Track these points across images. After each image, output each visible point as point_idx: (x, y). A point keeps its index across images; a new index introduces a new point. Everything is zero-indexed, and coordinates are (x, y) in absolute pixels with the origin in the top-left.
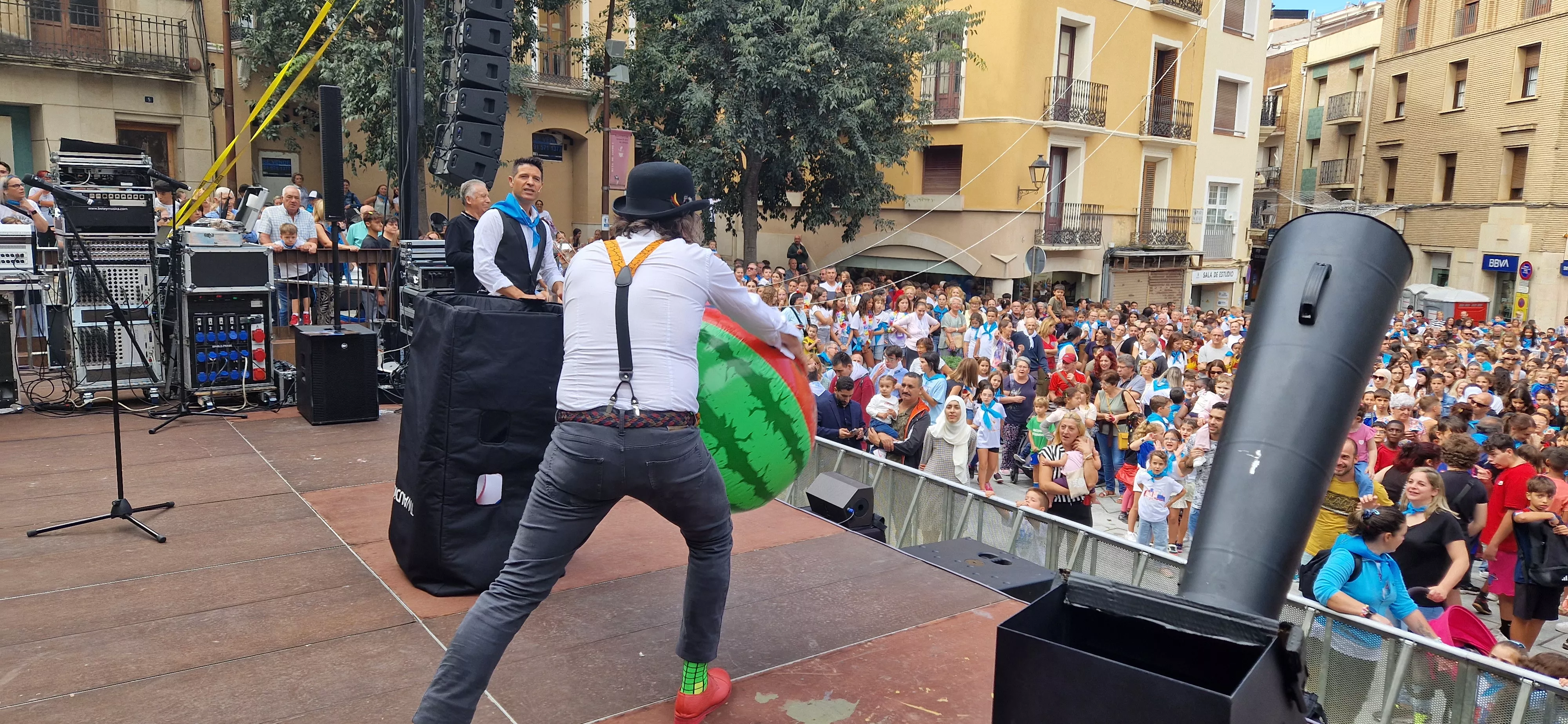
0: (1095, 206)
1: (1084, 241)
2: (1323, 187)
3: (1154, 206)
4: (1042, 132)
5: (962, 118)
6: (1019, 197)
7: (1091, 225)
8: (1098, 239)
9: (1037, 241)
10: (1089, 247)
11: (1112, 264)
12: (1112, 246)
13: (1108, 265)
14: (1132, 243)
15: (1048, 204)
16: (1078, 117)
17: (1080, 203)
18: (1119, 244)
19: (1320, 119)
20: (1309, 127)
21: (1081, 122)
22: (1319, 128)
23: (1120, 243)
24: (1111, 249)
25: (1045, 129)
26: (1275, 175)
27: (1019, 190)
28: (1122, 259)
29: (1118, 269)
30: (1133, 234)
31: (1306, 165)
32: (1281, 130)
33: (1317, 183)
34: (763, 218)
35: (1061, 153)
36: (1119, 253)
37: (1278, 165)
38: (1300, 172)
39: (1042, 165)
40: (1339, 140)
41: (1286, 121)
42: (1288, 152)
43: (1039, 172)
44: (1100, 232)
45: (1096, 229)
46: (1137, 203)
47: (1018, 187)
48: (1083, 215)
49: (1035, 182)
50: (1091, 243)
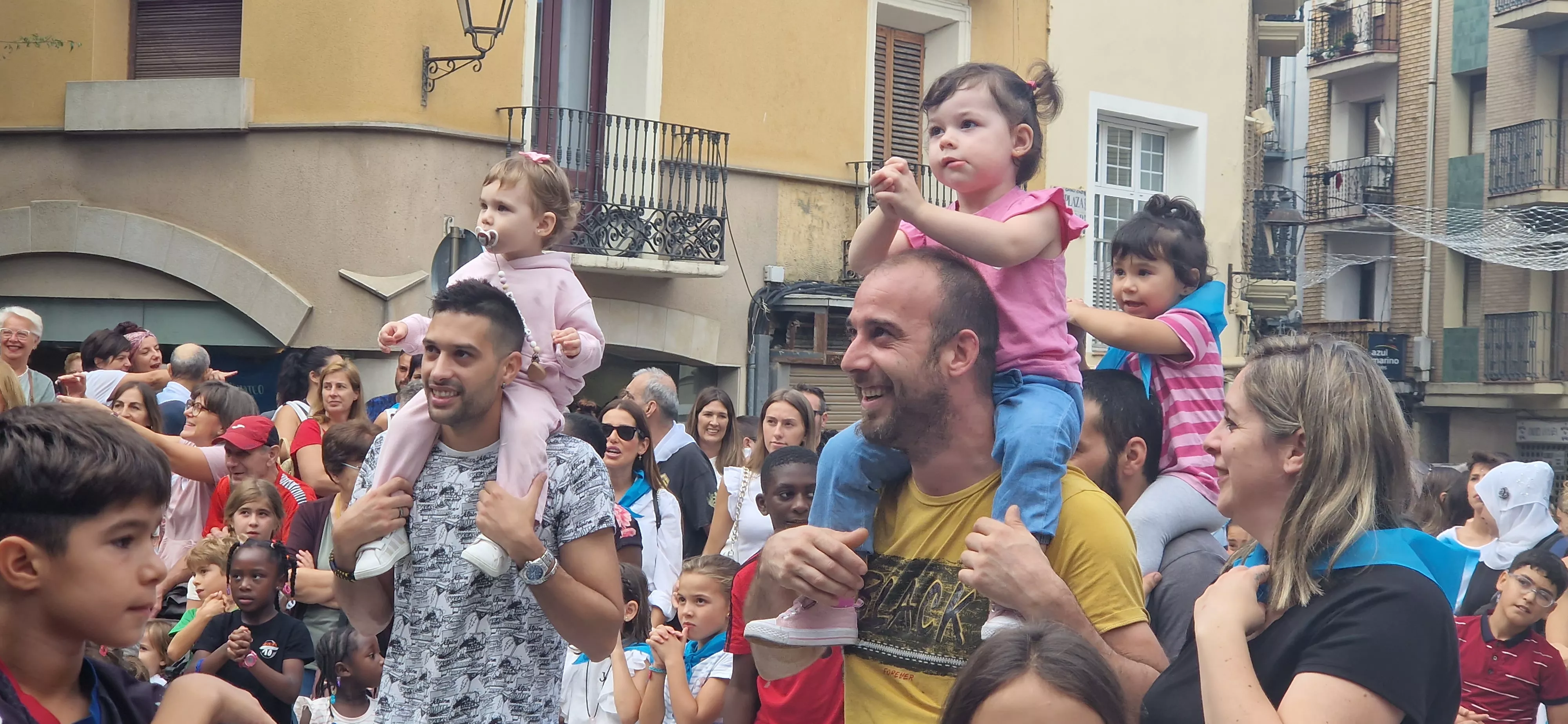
0: (704, 133)
1: (675, 246)
2: (1499, 202)
6: (427, 86)
7: (693, 198)
11: (779, 335)
12: (777, 275)
13: (764, 338)
14: (834, 272)
17: (656, 118)
18: (803, 275)
19: (1483, 15)
20: (1456, 40)
22: (1483, 40)
23: (803, 273)
24: (774, 286)
26: (1379, 179)
27: (428, 61)
28: (808, 317)
29: (779, 347)
31: (1456, 148)
32: (1389, 51)
33: (1487, 194)
36: (798, 300)
37: (1386, 150)
38: (1443, 169)
40: (1533, 72)
41: (1399, 23)
42: (1409, 110)
44: (721, 221)
45: (710, 212)
46: (862, 147)
47: (426, 52)
48: (664, 164)
49: (472, 30)
50: (690, 254)
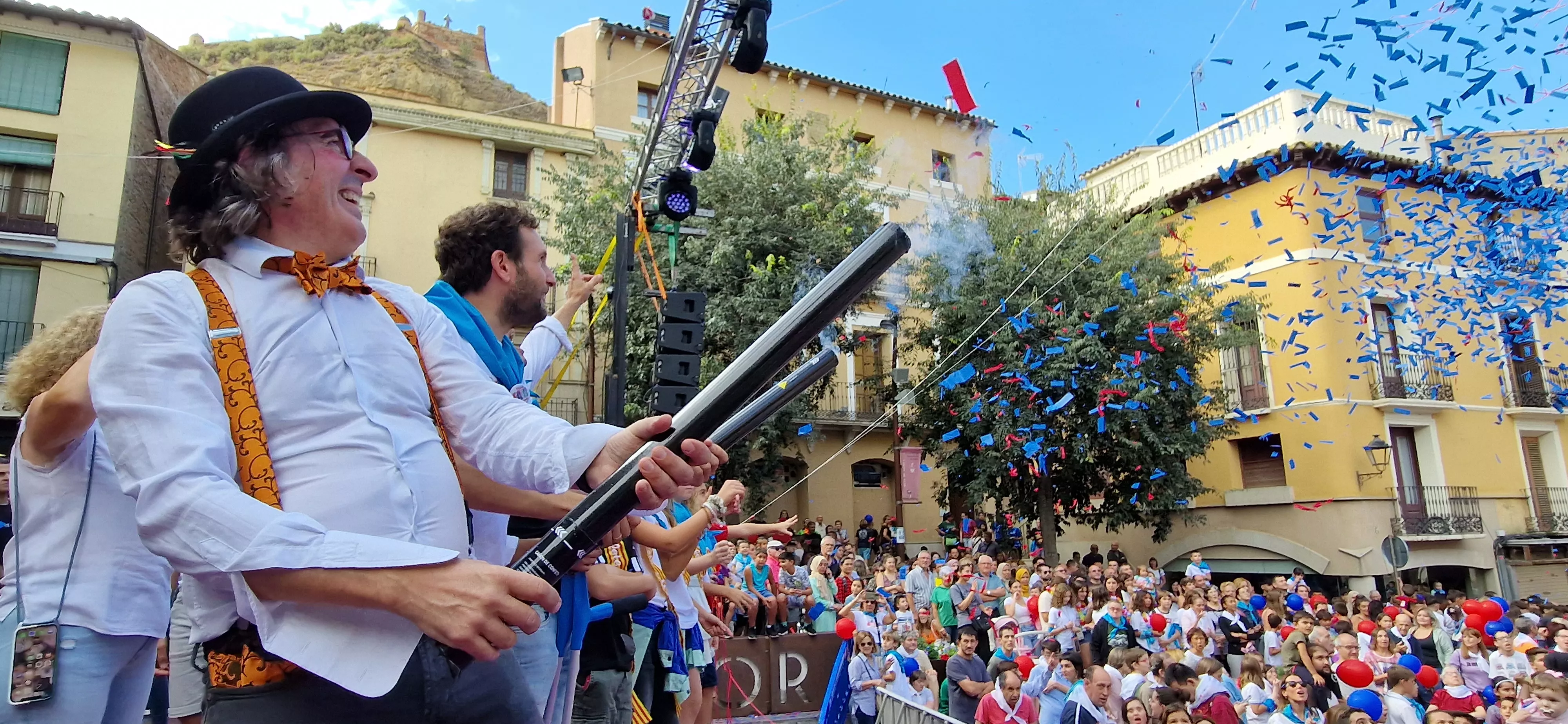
0: (1464, 488)
1: (1461, 529)
3: (1549, 486)
4: (1374, 412)
5: (1273, 406)
6: (1360, 484)
7: (1465, 510)
8: (1479, 525)
9: (1396, 532)
10: (1467, 536)
11: (1508, 556)
12: (1501, 533)
13: (1502, 557)
14: (1530, 530)
15: (1401, 488)
16: (1415, 392)
17: (1443, 485)
18: (1511, 531)
21: (1422, 398)
24: (1501, 537)
25: (1378, 409)
27: (1359, 476)
28: (1520, 549)
29: (1518, 561)
30: (1528, 520)
34: (1066, 523)
35: (1406, 434)
36: (1514, 542)
39: (1382, 446)
43: (1379, 454)
44: (1480, 518)
45: (1474, 515)
46: (1524, 483)
47: (1357, 472)
48: (1450, 499)
49: (1376, 465)
50: (1471, 531)
